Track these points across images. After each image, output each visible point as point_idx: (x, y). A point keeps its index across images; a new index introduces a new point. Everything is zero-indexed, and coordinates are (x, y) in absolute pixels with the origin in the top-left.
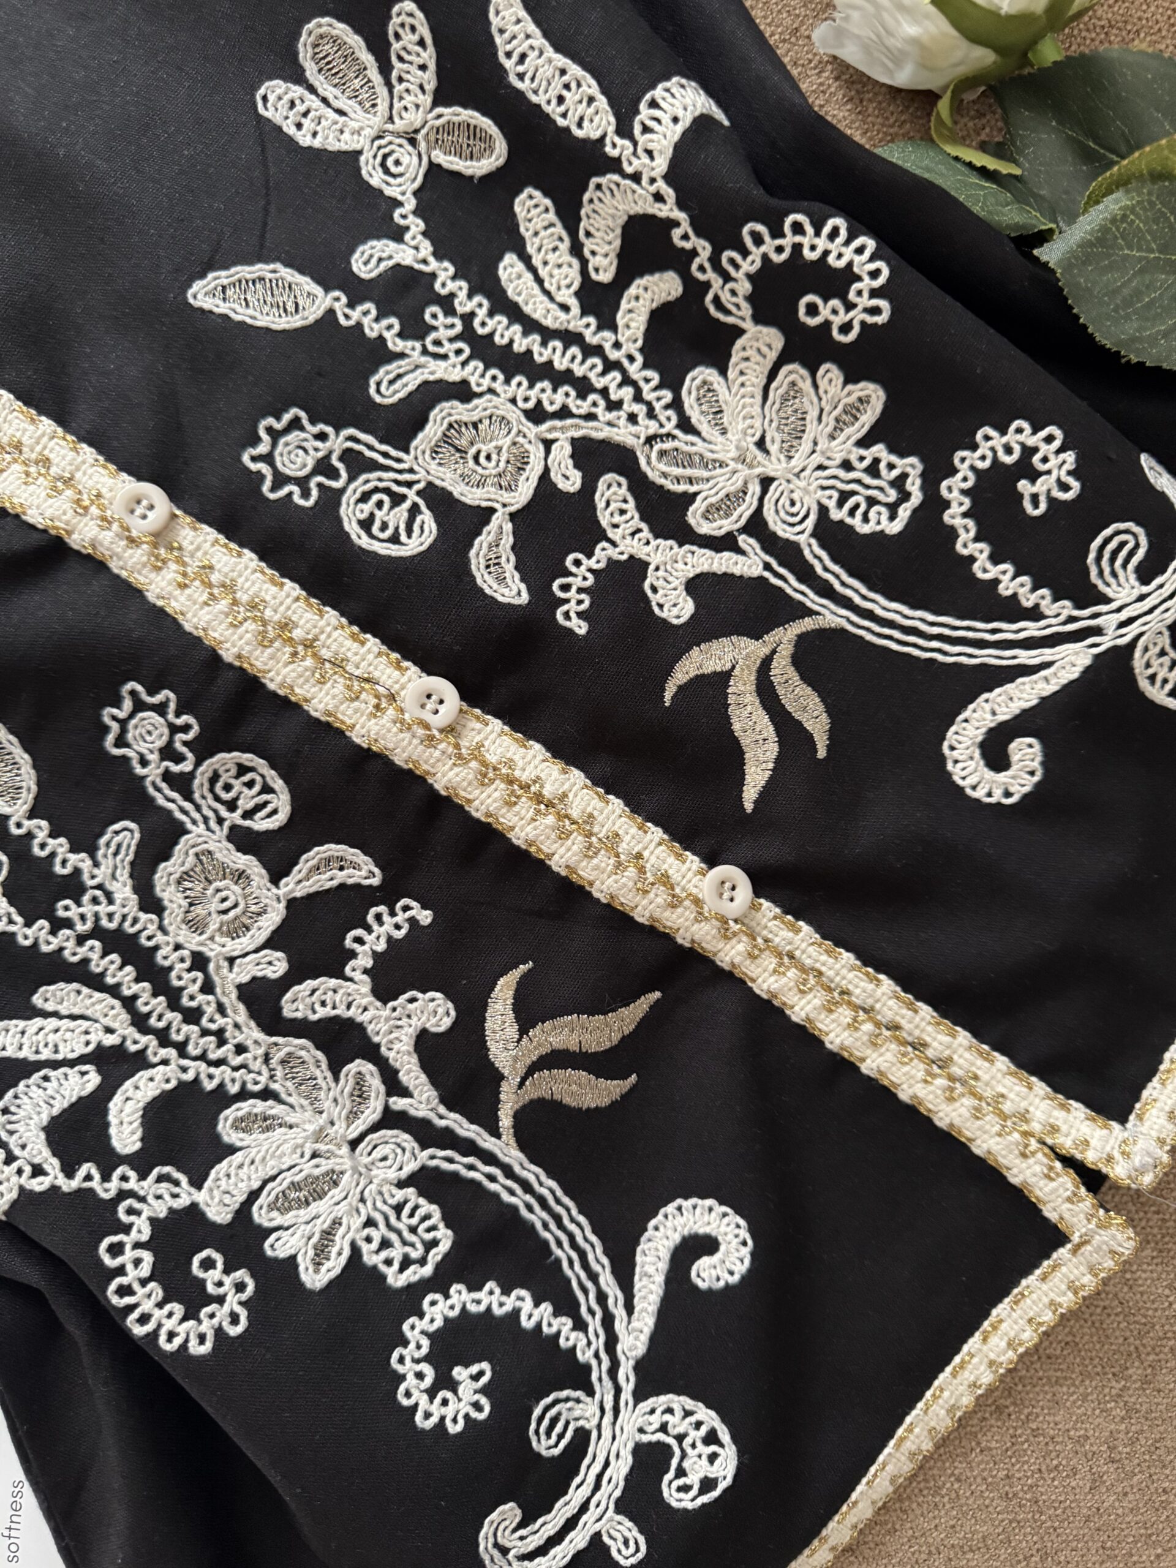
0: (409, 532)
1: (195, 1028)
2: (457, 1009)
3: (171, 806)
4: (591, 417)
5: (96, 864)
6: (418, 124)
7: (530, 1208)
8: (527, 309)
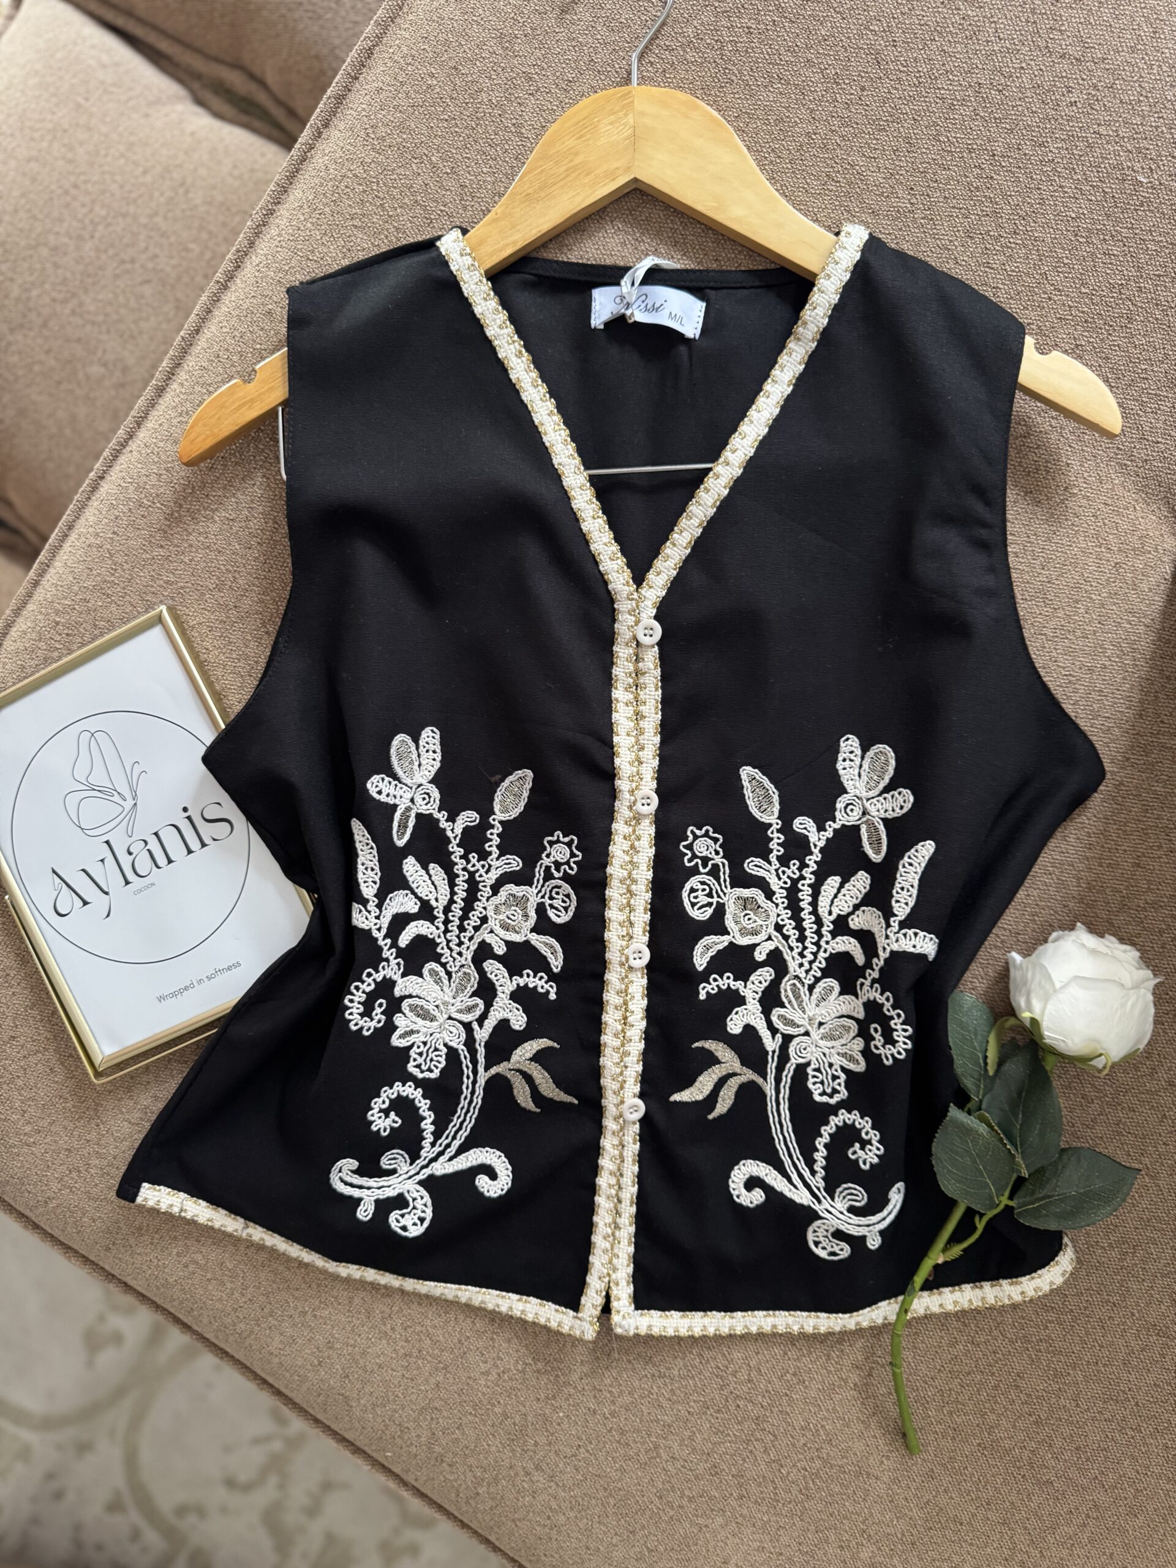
0: (699, 908)
1: (458, 932)
2: (524, 1029)
3: (537, 875)
4: (791, 949)
5: (498, 859)
6: (872, 814)
7: (465, 1098)
8: (820, 898)
